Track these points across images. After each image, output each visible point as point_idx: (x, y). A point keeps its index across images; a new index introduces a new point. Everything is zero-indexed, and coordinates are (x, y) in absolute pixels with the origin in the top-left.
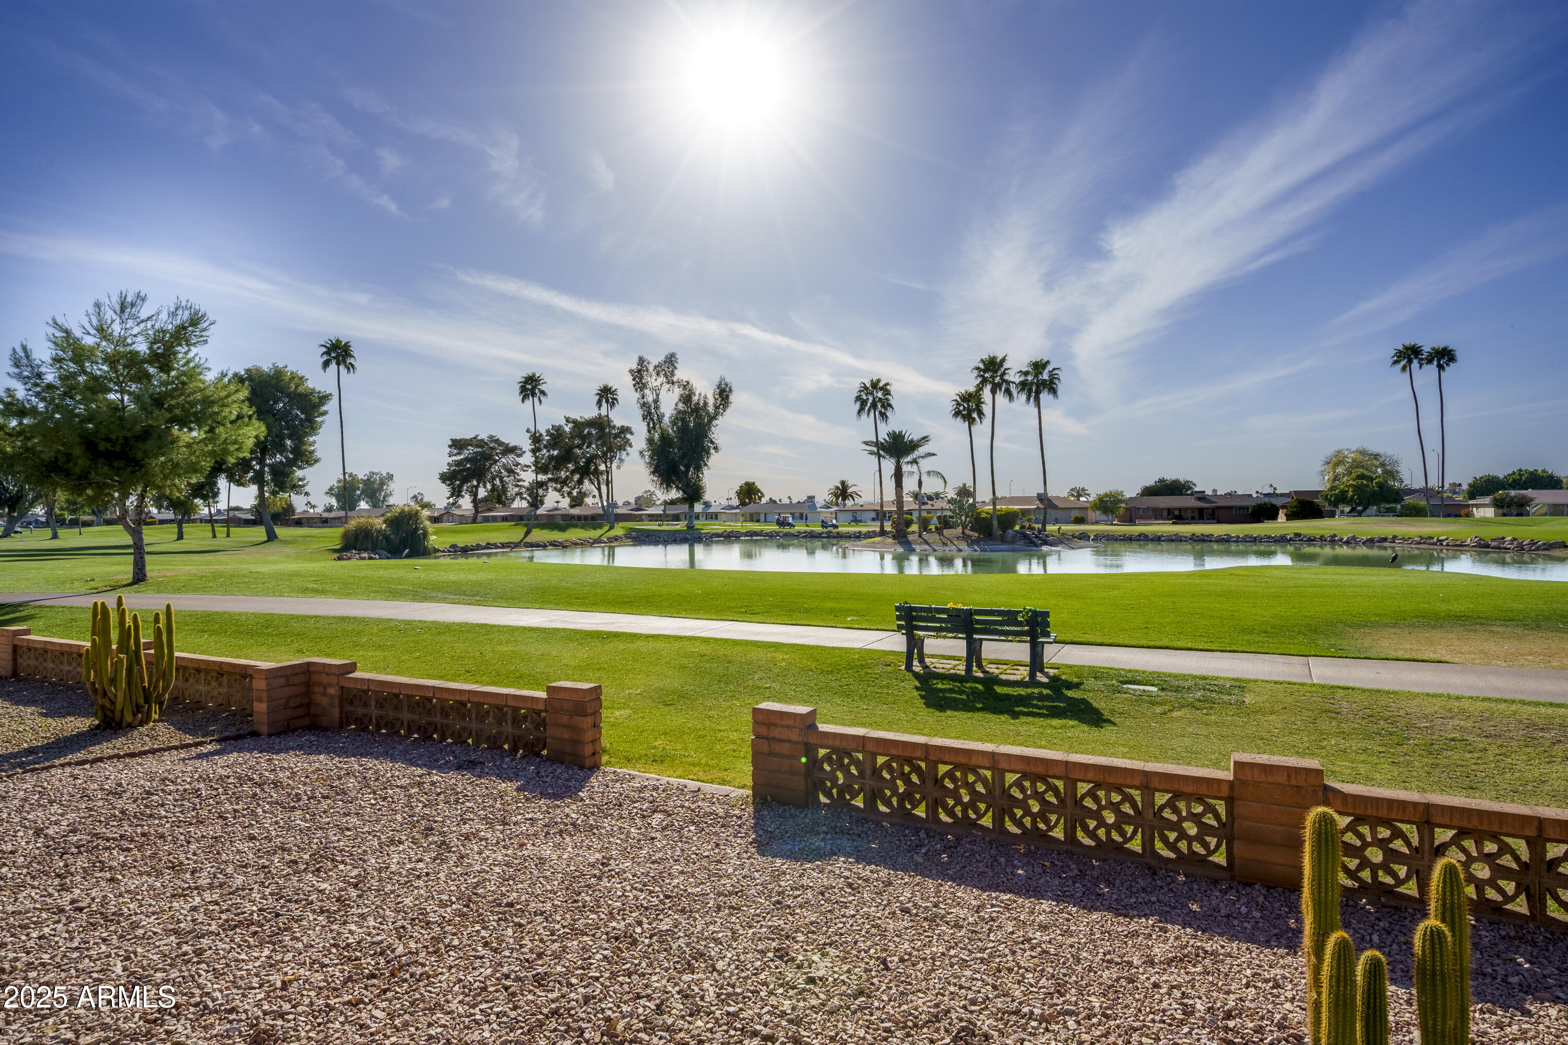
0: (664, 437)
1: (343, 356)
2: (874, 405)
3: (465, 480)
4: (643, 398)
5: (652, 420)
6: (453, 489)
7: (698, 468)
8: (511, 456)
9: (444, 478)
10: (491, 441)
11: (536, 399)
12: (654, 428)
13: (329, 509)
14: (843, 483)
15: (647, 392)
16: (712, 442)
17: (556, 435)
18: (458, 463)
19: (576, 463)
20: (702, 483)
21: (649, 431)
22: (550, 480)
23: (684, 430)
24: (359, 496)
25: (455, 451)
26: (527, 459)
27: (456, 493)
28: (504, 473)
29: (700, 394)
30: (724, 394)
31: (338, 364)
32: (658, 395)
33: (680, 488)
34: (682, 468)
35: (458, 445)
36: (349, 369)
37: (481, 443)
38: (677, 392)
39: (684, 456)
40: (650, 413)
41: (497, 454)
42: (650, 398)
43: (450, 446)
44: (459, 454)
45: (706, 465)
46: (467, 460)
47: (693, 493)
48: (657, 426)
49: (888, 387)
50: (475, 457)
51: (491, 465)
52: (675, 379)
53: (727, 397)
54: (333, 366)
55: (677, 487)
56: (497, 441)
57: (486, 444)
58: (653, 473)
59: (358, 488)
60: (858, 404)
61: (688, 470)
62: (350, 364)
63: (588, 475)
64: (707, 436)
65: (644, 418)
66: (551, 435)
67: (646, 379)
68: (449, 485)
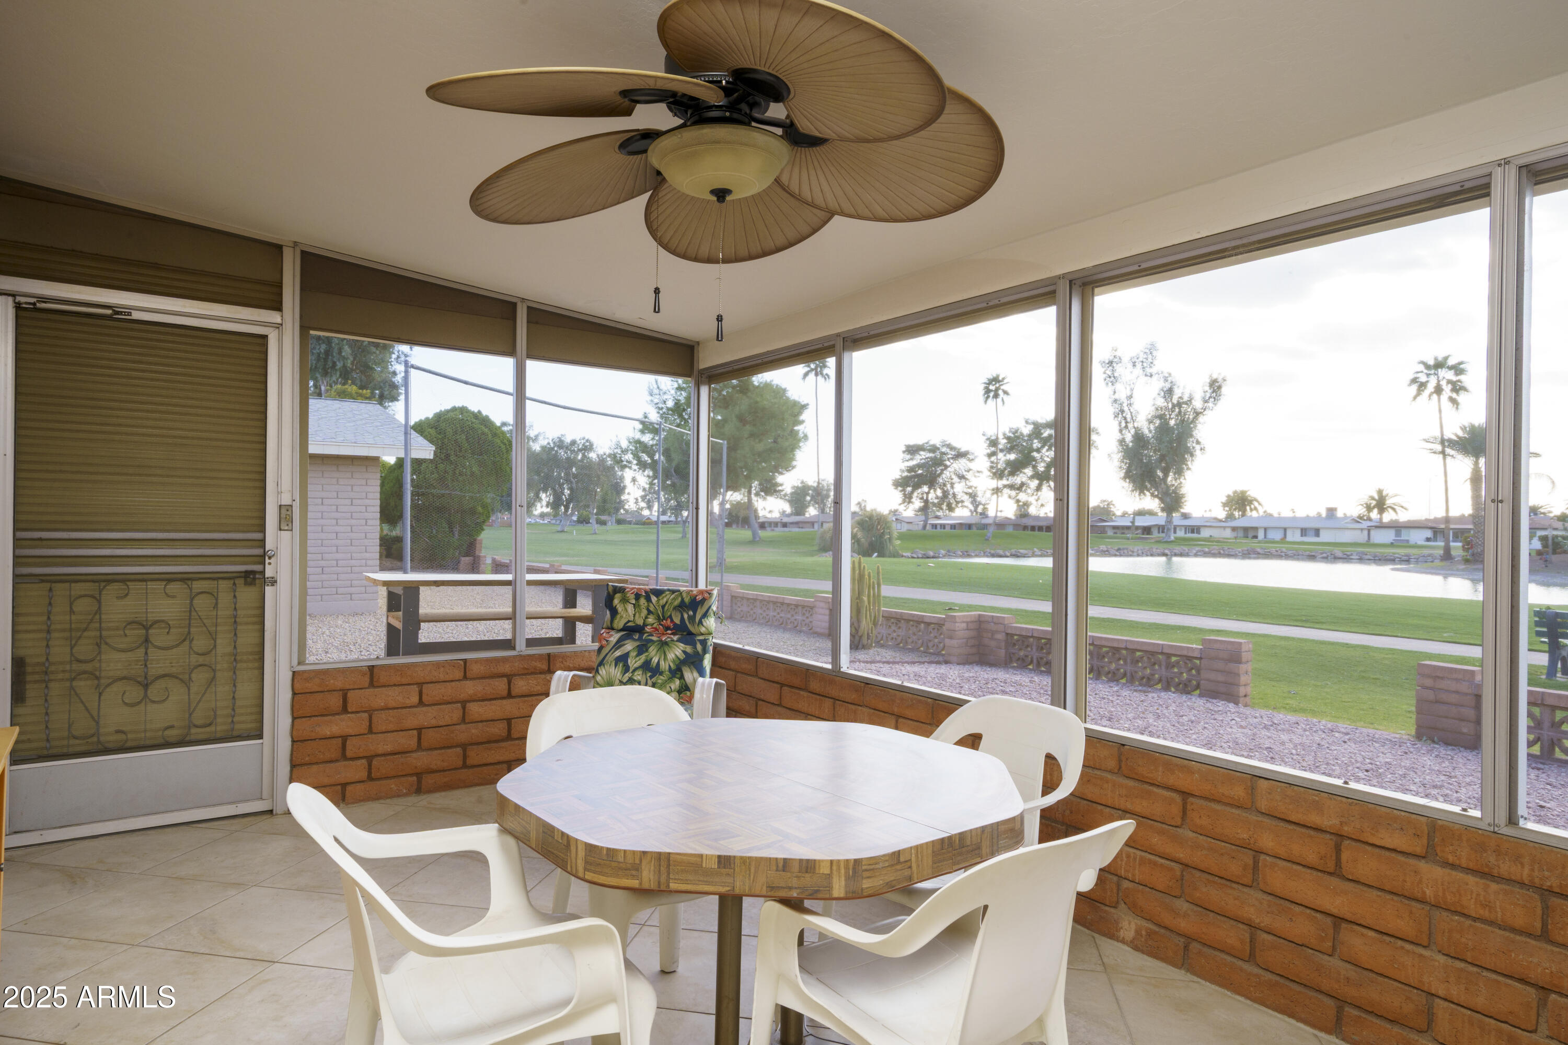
0: (1139, 438)
1: (821, 368)
2: (1438, 390)
3: (916, 486)
4: (1115, 392)
5: (1125, 418)
6: (905, 495)
7: (1179, 473)
8: (963, 461)
9: (898, 484)
10: (943, 446)
11: (999, 400)
12: (1126, 427)
13: (783, 513)
14: (1380, 492)
15: (1118, 386)
16: (1198, 443)
17: (1014, 441)
18: (911, 469)
19: (1034, 467)
20: (1183, 491)
21: (1121, 431)
22: (1005, 486)
23: (1163, 429)
24: (809, 502)
25: (909, 457)
26: (982, 463)
27: (908, 498)
28: (956, 479)
29: (1184, 387)
30: (1215, 387)
31: (816, 375)
32: (1132, 390)
33: (1157, 496)
34: (1160, 474)
35: (912, 450)
36: (825, 379)
37: (934, 449)
38: (1157, 385)
39: (1162, 458)
40: (1122, 411)
41: (948, 459)
42: (1122, 395)
43: (904, 452)
44: (912, 459)
45: (1188, 469)
46: (919, 466)
47: (1172, 501)
48: (1130, 426)
49: (1462, 366)
50: (927, 463)
51: (942, 470)
52: (1154, 370)
53: (1220, 387)
54: (812, 376)
55: (1152, 495)
56: (950, 447)
57: (938, 449)
58: (1125, 478)
59: (808, 494)
60: (1415, 387)
61: (1166, 475)
62: (827, 374)
63: (1048, 482)
64: (1192, 436)
65: (1116, 416)
66: (1008, 438)
67: (1119, 370)
68: (901, 491)
